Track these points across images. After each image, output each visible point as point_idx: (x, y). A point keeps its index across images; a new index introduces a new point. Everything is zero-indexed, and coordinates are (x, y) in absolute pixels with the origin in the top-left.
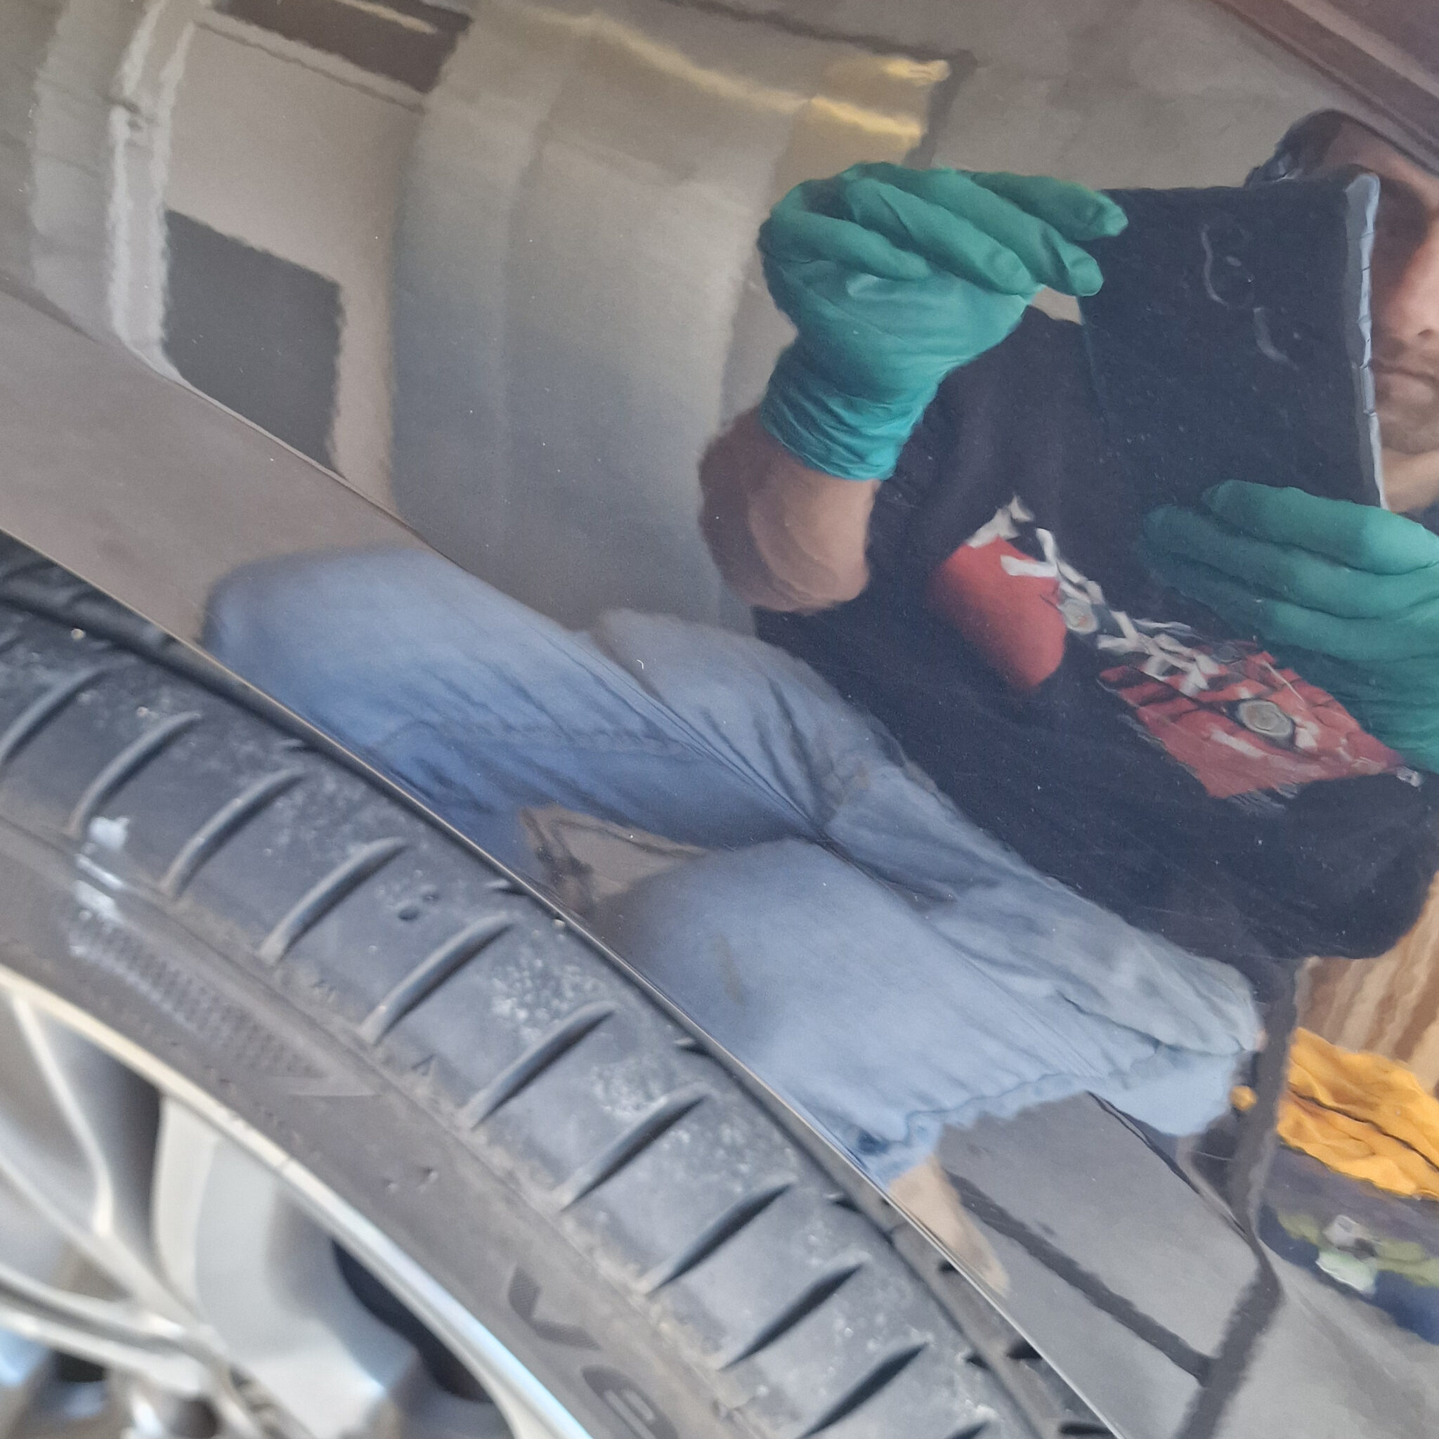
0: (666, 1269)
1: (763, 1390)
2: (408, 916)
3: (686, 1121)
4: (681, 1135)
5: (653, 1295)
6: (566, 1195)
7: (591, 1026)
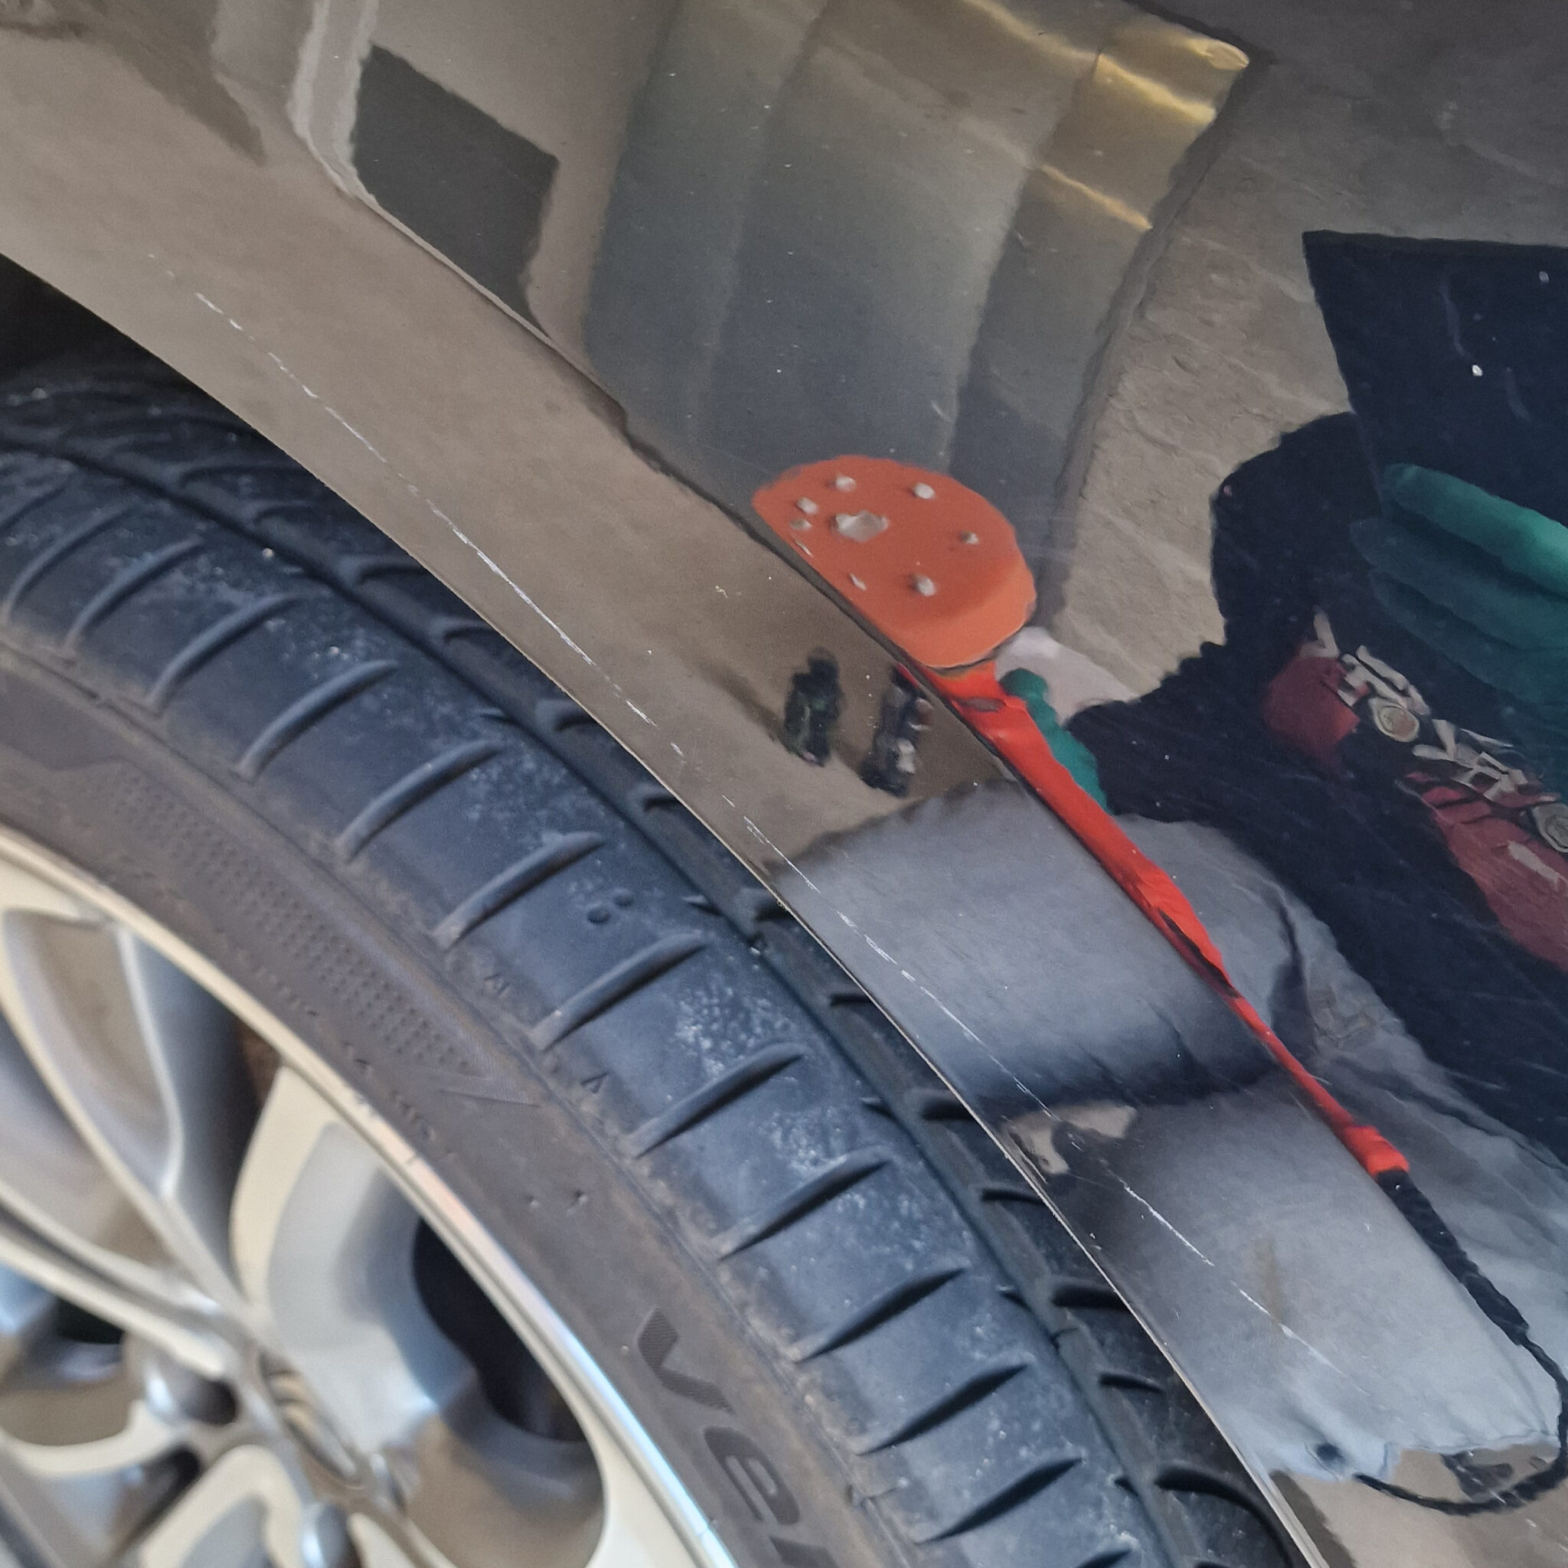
0: (821, 1340)
1: (903, 1482)
2: (598, 919)
3: (863, 1185)
4: (856, 1198)
5: (802, 1363)
6: (727, 1244)
7: (778, 1067)
